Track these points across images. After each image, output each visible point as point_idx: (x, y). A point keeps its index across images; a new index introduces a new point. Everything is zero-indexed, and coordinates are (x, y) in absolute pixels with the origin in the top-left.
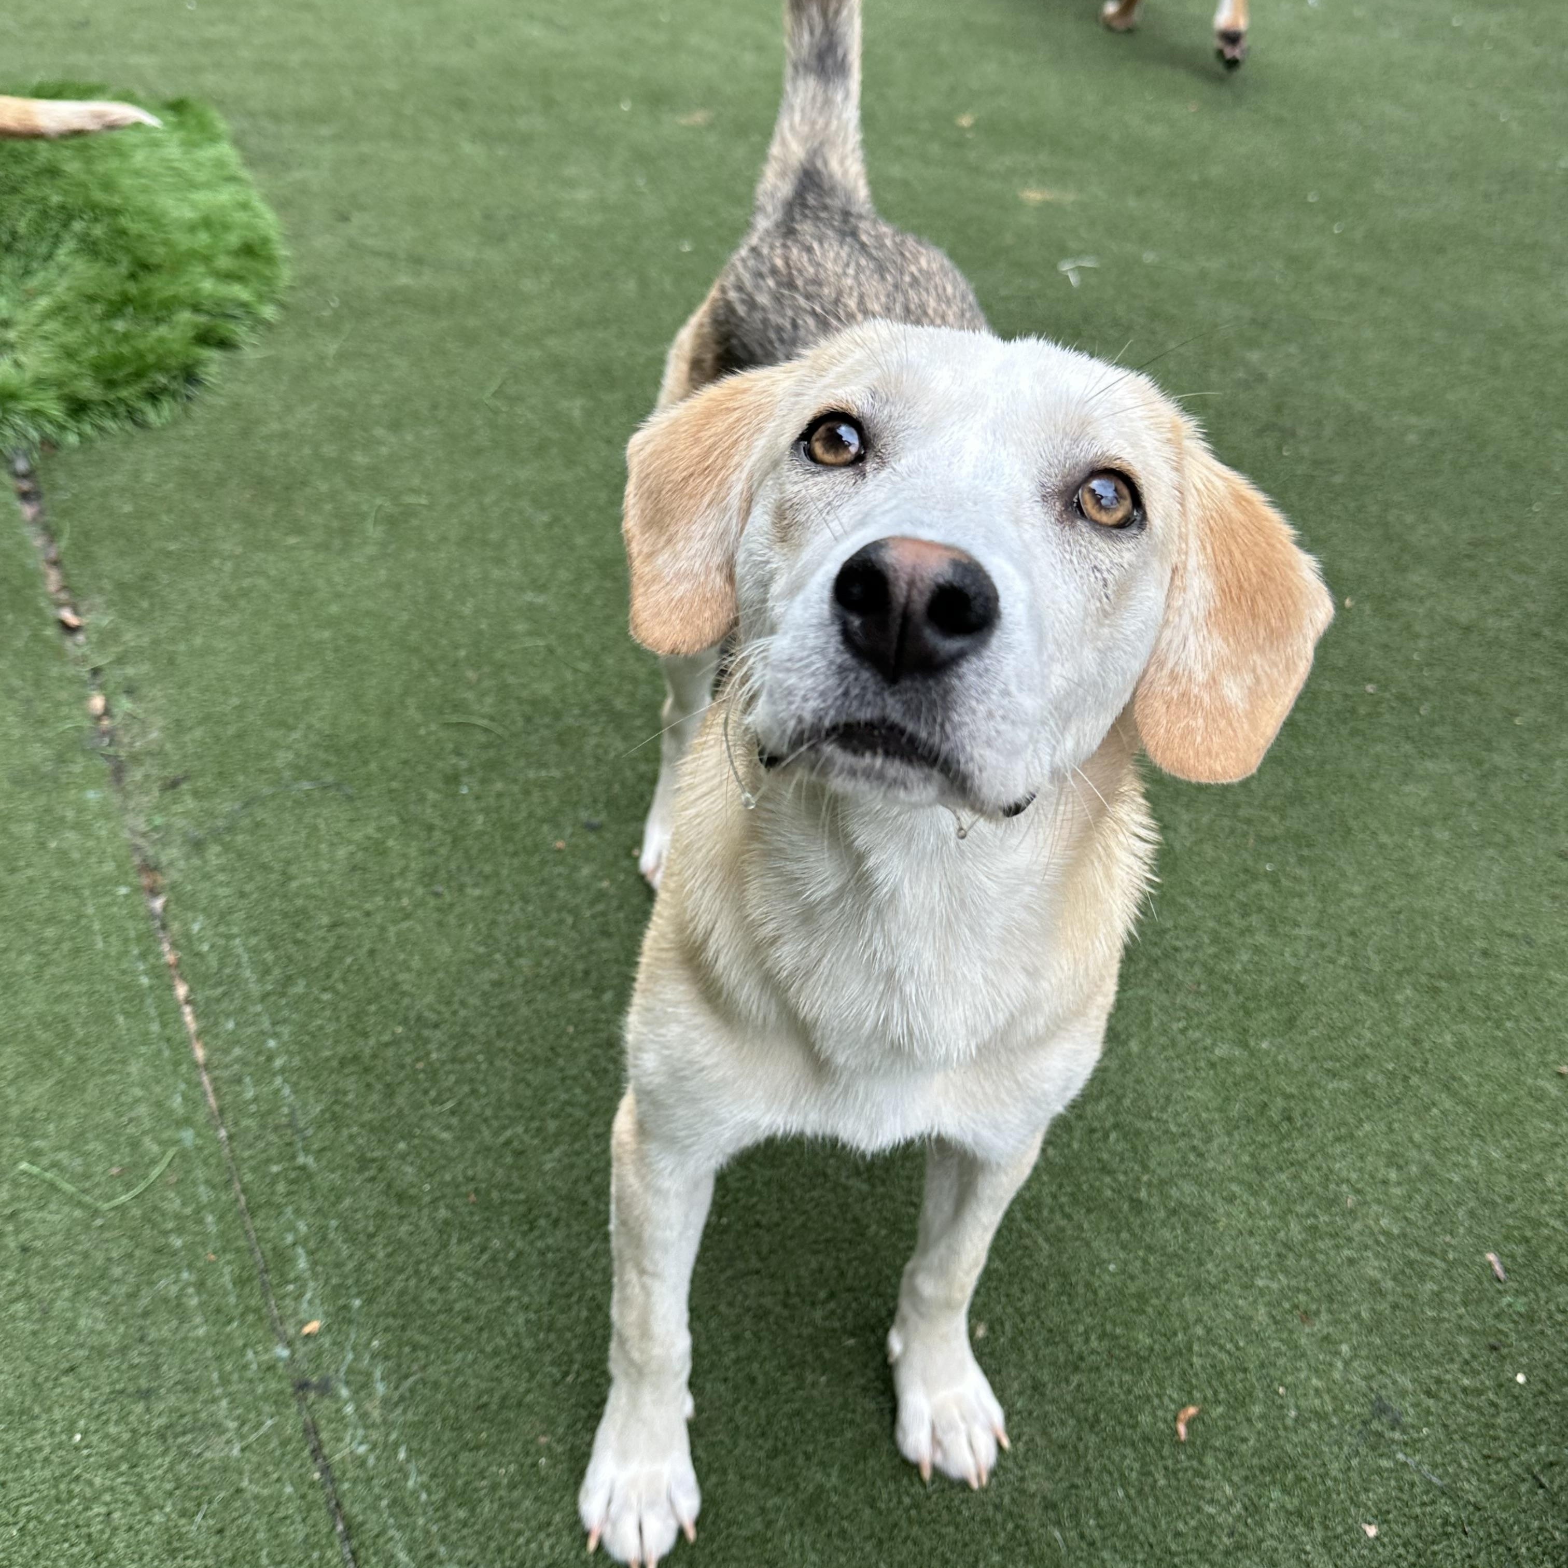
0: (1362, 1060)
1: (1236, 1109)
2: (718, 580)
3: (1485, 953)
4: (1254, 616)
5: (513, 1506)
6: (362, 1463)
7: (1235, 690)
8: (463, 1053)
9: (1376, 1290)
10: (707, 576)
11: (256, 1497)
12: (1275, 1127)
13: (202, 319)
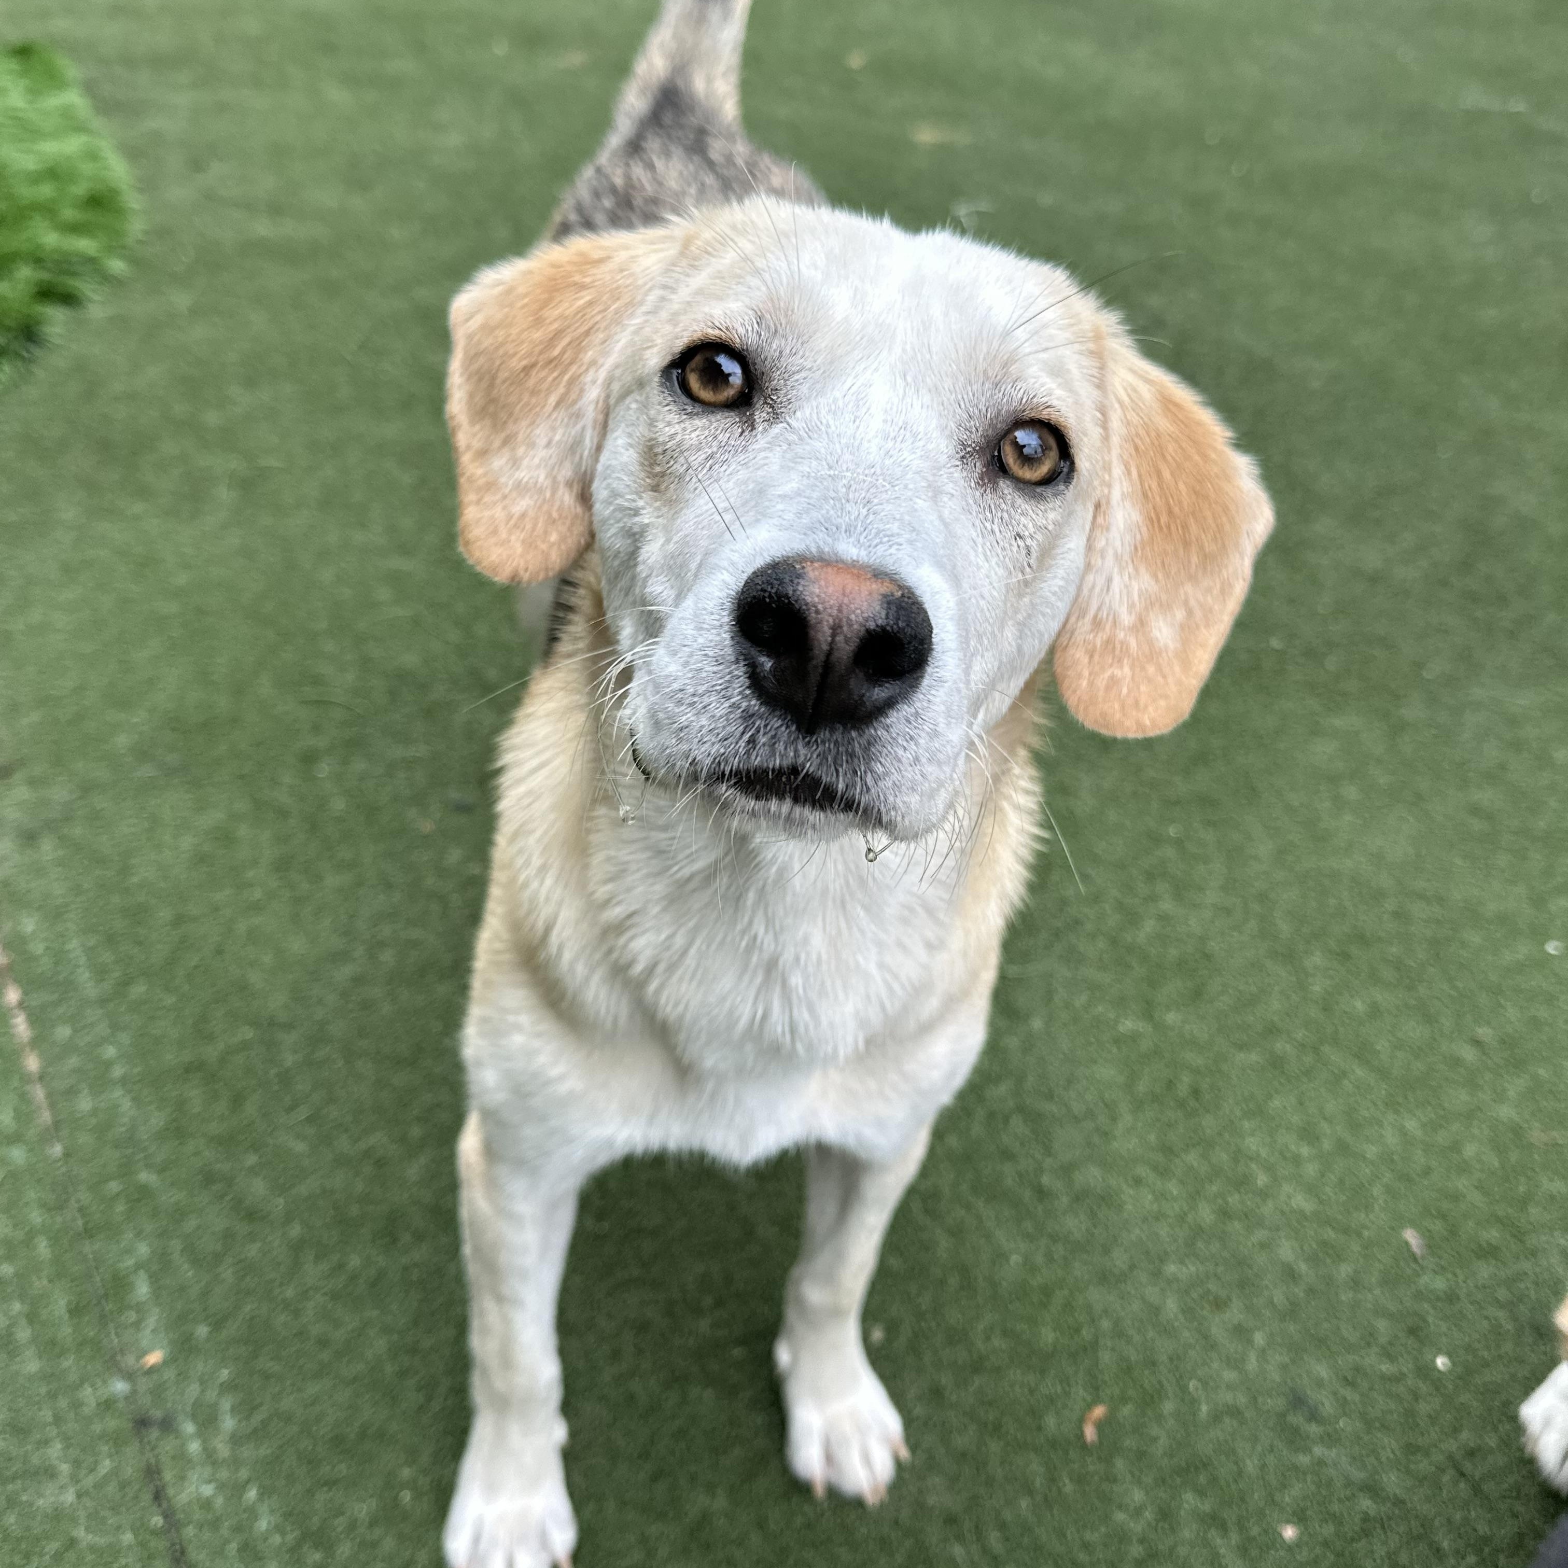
0: (1272, 1031)
1: (1142, 1087)
2: (567, 498)
3: (1397, 915)
4: (1186, 544)
5: (374, 1545)
6: (206, 1504)
7: (1165, 630)
8: (320, 1054)
9: (1290, 1274)
10: (554, 491)
11: (92, 1548)
12: (1181, 1104)
13: (45, 276)
